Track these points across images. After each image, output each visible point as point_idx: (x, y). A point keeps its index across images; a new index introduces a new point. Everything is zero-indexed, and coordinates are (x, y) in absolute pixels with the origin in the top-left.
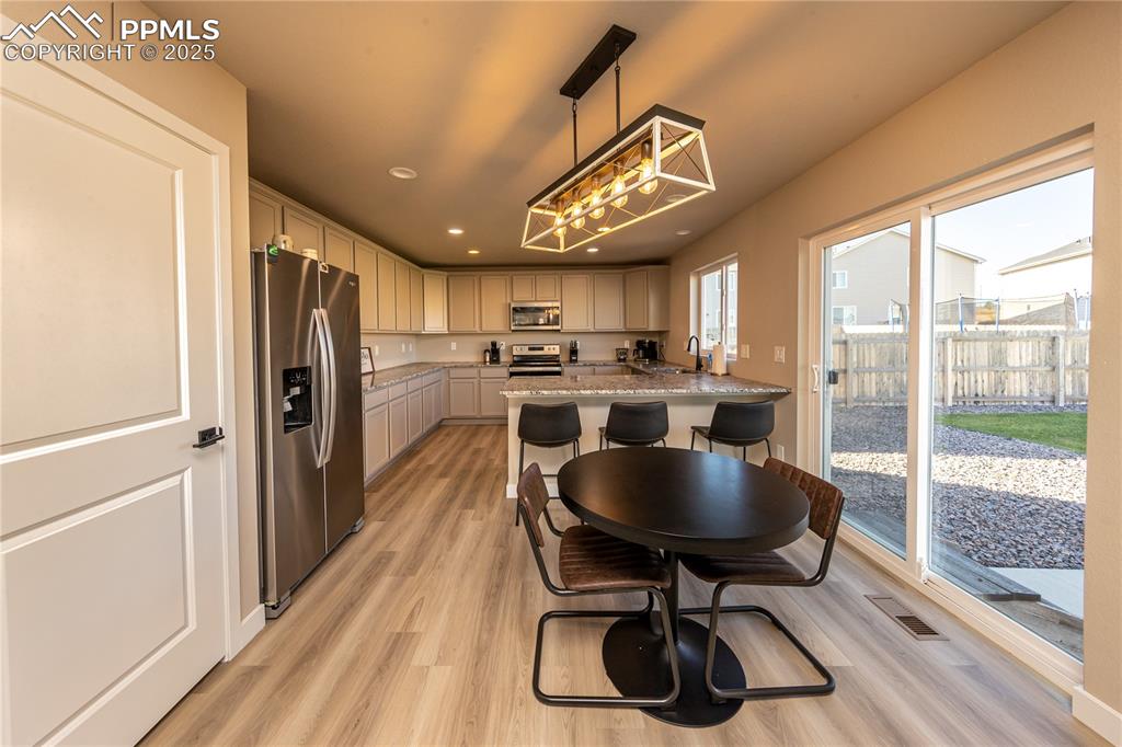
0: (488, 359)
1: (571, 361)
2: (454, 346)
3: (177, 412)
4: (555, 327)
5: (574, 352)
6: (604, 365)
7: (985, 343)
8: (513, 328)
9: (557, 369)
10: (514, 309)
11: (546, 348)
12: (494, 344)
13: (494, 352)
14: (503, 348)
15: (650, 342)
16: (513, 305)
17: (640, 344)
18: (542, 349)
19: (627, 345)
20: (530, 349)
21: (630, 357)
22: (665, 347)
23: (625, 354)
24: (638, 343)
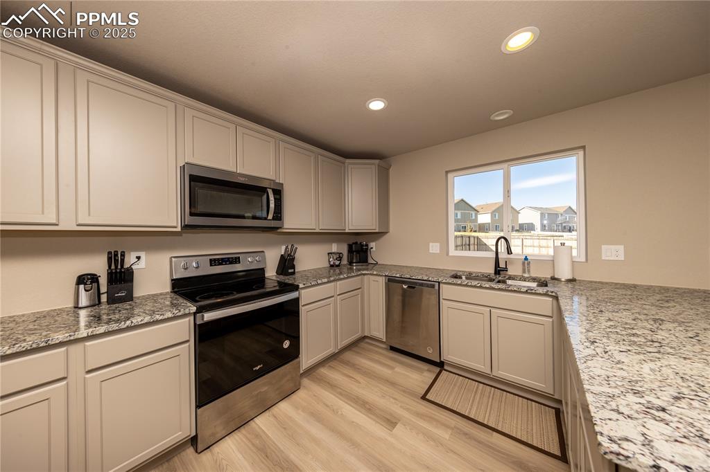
4: (276, 224)
13: (121, 278)
21: (345, 261)
22: (374, 249)
23: (340, 258)
24: (350, 246)
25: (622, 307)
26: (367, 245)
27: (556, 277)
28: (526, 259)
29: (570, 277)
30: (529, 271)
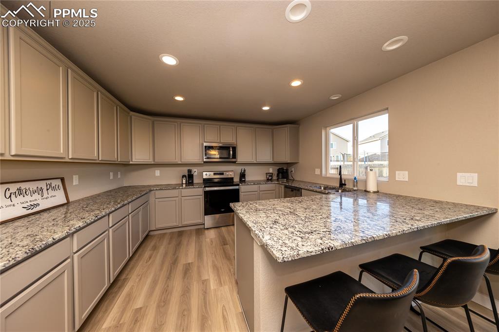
0: (184, 182)
1: (243, 181)
4: (234, 160)
7: (377, 168)
8: (205, 160)
10: (206, 147)
11: (225, 173)
12: (190, 171)
13: (190, 177)
14: (195, 174)
16: (205, 144)
18: (223, 174)
19: (271, 171)
20: (215, 174)
21: (275, 178)
22: (293, 172)
23: (272, 176)
24: (279, 170)
25: (401, 210)
26: (287, 170)
27: (368, 190)
28: (355, 179)
29: (376, 190)
30: (357, 186)
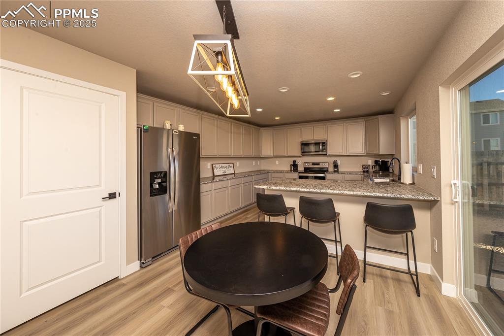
0: (293, 169)
1: (335, 171)
2: (277, 162)
3: (100, 185)
4: (324, 153)
5: (336, 166)
6: (350, 174)
8: (302, 154)
9: (323, 175)
10: (302, 144)
11: (320, 164)
12: (294, 162)
13: (295, 166)
14: (300, 164)
15: (382, 162)
17: (376, 162)
18: (319, 164)
19: (370, 163)
20: (313, 164)
